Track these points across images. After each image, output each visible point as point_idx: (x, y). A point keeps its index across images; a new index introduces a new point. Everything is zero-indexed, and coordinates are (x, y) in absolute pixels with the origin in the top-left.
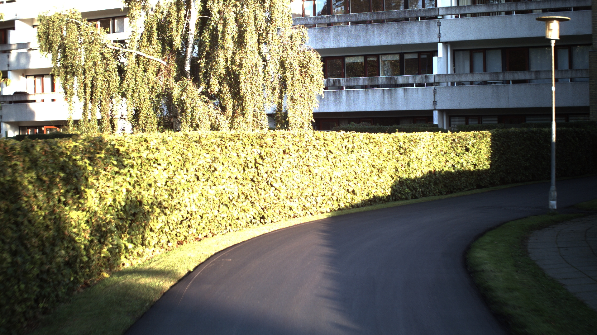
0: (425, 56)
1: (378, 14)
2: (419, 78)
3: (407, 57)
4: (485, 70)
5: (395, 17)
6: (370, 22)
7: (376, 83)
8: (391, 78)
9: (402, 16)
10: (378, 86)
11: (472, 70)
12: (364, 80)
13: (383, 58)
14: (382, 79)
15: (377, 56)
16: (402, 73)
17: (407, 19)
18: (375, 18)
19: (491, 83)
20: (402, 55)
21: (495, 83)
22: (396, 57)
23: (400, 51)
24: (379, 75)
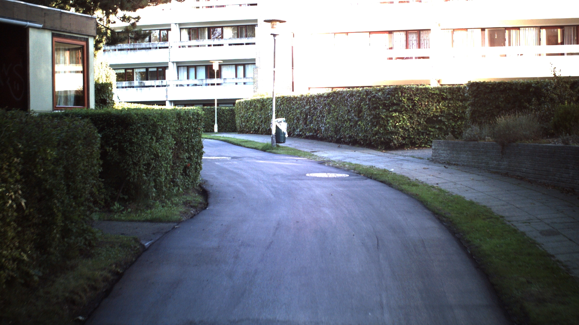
0: (161, 70)
1: (134, 45)
2: (158, 82)
3: (150, 70)
4: (196, 78)
5: (144, 46)
6: (128, 49)
7: (133, 85)
8: (141, 82)
9: (148, 46)
11: (188, 78)
12: (126, 83)
13: (136, 71)
15: (133, 69)
16: (147, 80)
17: (150, 48)
18: (132, 47)
19: (199, 85)
20: (147, 69)
22: (144, 70)
23: (147, 67)
24: (133, 80)
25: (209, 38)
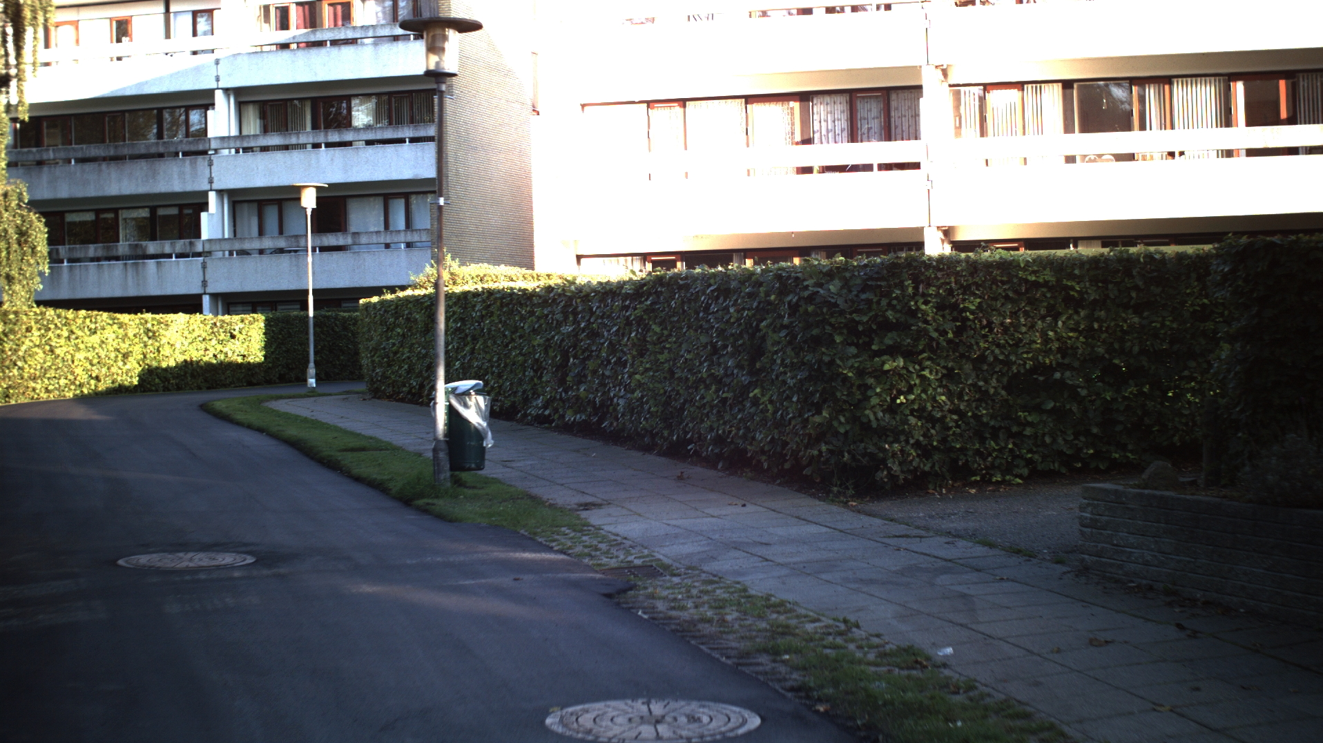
0: (190, 211)
1: (116, 147)
2: (180, 245)
3: (161, 212)
4: (281, 232)
5: (143, 151)
6: (104, 159)
7: (114, 253)
8: (137, 245)
9: (153, 150)
10: (117, 258)
11: (261, 233)
12: (96, 249)
13: (123, 214)
14: (123, 247)
15: (116, 211)
16: (153, 238)
17: (161, 156)
18: (112, 152)
19: (290, 252)
20: (153, 210)
21: (296, 251)
22: (145, 213)
23: (151, 204)
24: (118, 241)
25: (315, 127)
